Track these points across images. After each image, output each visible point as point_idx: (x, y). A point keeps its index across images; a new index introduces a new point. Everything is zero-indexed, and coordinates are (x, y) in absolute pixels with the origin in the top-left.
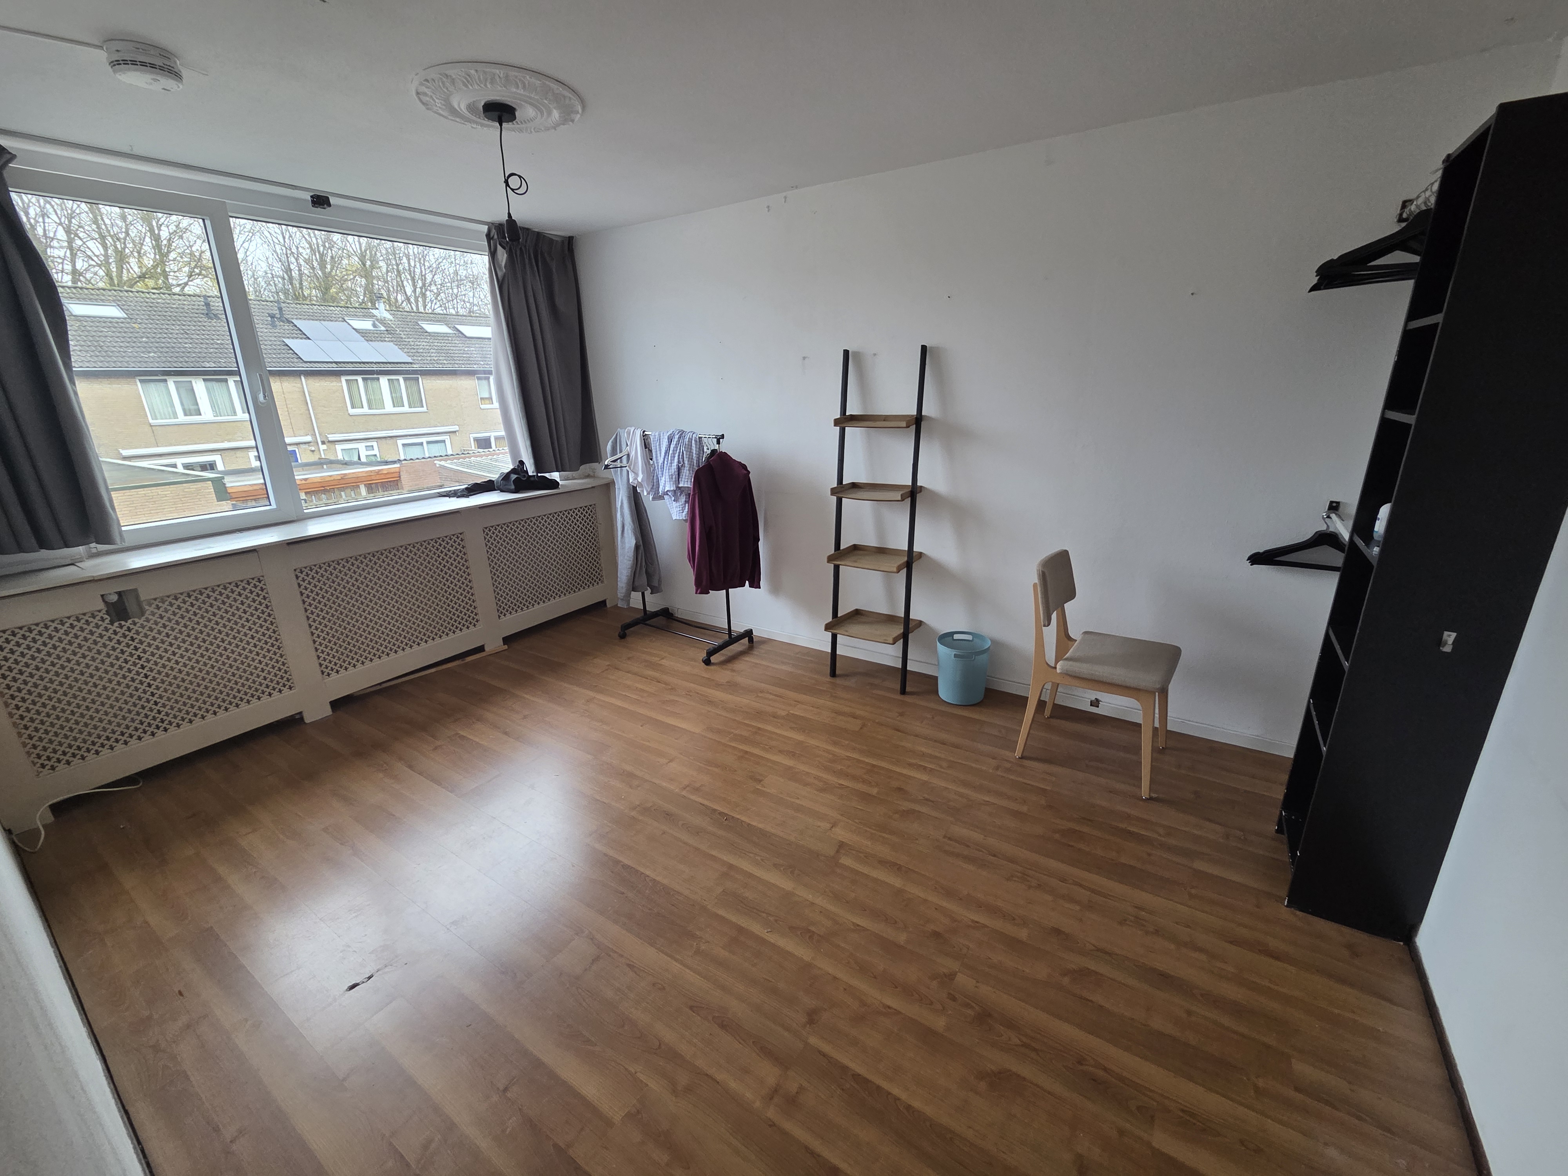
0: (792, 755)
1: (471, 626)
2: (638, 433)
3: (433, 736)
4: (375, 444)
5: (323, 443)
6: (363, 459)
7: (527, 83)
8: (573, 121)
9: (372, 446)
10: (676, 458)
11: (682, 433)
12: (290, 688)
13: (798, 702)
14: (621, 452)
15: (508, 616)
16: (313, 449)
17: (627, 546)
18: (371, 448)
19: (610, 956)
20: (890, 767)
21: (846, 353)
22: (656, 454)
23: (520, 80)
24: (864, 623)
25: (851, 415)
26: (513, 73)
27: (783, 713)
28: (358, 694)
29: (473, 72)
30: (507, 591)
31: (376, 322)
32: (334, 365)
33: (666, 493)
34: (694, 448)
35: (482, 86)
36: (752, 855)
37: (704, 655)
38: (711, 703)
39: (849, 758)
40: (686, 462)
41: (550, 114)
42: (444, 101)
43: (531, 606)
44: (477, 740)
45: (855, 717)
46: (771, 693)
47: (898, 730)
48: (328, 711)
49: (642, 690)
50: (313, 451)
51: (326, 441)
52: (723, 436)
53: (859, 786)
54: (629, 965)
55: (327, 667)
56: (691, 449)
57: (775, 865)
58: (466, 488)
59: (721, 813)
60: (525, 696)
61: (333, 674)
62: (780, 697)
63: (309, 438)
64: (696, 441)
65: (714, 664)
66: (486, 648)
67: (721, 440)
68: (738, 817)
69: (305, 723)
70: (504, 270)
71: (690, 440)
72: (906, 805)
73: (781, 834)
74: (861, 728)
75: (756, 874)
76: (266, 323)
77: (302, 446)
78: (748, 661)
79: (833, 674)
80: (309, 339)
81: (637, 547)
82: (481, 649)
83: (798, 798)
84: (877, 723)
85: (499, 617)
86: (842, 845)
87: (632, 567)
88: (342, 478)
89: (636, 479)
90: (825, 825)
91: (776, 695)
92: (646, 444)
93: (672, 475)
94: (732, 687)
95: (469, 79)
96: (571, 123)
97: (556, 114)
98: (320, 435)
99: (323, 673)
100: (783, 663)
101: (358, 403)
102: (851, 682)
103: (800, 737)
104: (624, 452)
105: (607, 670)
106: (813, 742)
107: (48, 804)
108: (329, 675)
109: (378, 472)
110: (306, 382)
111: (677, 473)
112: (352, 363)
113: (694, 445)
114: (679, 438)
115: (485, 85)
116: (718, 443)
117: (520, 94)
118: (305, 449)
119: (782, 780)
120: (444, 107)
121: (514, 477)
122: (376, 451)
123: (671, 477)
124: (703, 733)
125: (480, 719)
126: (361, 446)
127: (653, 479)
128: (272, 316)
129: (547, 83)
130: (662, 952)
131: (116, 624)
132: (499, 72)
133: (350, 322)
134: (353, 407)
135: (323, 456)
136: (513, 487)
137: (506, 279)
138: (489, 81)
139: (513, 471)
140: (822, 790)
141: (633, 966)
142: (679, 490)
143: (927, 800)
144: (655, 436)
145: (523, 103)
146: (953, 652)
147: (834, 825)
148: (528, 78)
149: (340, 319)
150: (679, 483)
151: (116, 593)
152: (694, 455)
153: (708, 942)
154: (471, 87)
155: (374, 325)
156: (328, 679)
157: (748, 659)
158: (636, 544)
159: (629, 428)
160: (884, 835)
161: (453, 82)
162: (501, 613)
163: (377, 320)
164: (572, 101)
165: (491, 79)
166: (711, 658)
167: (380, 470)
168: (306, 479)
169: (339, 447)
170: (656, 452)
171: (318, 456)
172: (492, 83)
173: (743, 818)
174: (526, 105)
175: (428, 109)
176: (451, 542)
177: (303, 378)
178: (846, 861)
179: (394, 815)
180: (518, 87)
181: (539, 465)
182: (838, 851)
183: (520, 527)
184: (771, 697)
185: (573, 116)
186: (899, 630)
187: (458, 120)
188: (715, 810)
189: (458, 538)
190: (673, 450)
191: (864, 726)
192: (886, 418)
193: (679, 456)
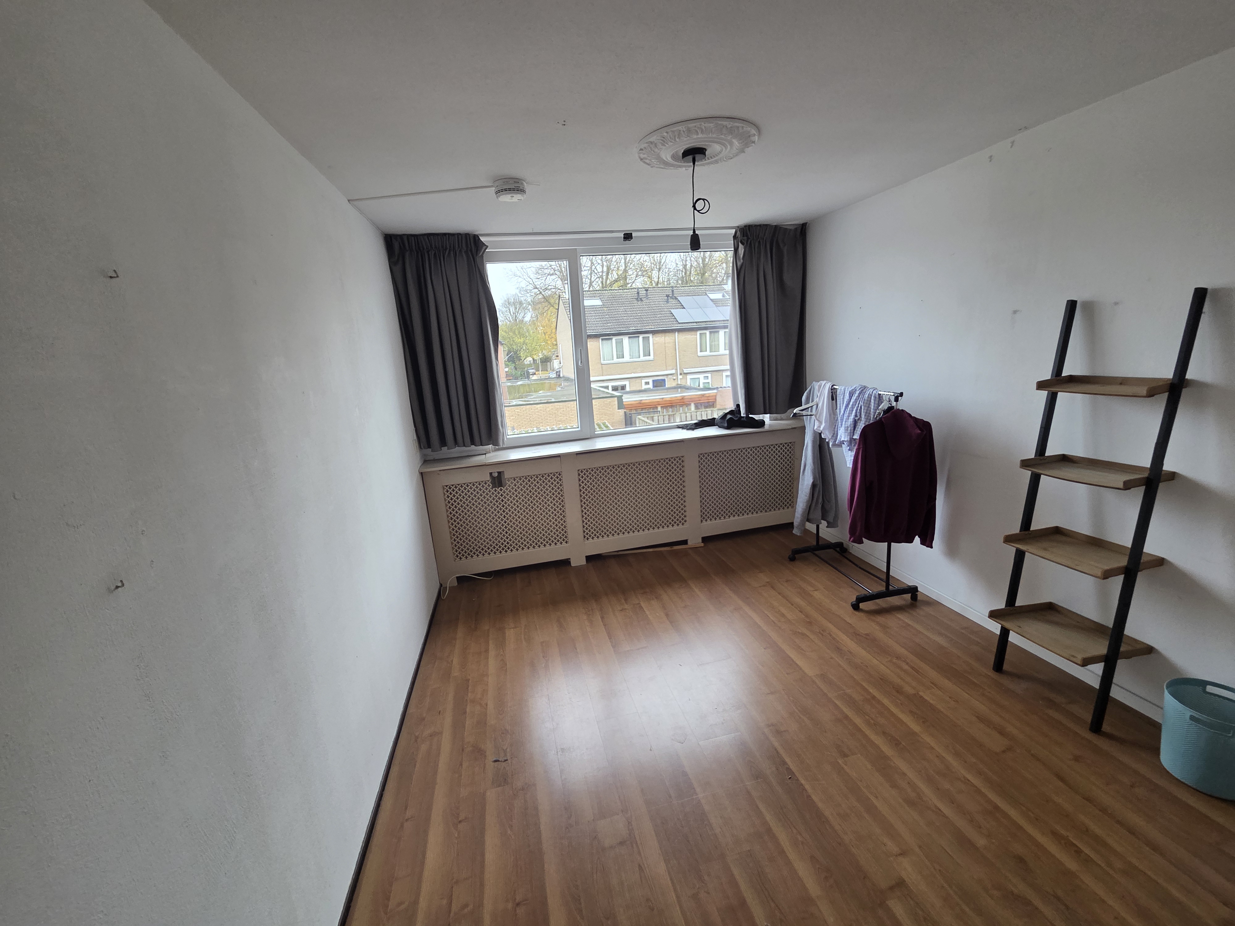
0: (895, 743)
1: (680, 525)
2: (828, 385)
3: (626, 600)
4: (709, 375)
5: (681, 374)
6: (701, 386)
7: (703, 128)
8: (754, 142)
9: (708, 377)
10: (854, 412)
11: (865, 388)
12: (566, 542)
13: (935, 685)
14: (812, 401)
15: (709, 522)
16: (675, 378)
17: (806, 483)
18: (707, 378)
19: (632, 846)
20: (1022, 822)
21: (1072, 306)
22: (840, 406)
23: (698, 128)
24: (1057, 624)
25: (1071, 376)
26: (691, 125)
27: (911, 691)
28: (604, 555)
29: (665, 134)
30: (710, 503)
31: (725, 294)
32: (695, 324)
33: (842, 442)
34: (872, 404)
35: (673, 141)
36: (795, 831)
37: (854, 599)
38: (838, 650)
39: (967, 781)
40: (863, 416)
41: (731, 144)
42: (657, 159)
43: (727, 517)
44: (647, 613)
45: (1002, 732)
46: (907, 663)
47: (1062, 779)
48: (583, 562)
49: (783, 615)
50: (674, 379)
51: (682, 373)
52: (901, 394)
53: (961, 823)
54: (640, 866)
55: (587, 534)
56: (870, 404)
57: (812, 858)
58: (695, 424)
59: (788, 769)
60: (694, 588)
61: (590, 539)
62: (917, 671)
63: (673, 371)
64: (875, 397)
65: (862, 611)
66: (689, 543)
67: (900, 398)
68: (803, 782)
69: (571, 566)
70: (742, 261)
71: (870, 396)
72: (1020, 887)
73: (837, 827)
74: (1004, 752)
75: (789, 855)
76: (664, 300)
77: (670, 376)
78: (899, 618)
79: (998, 666)
80: (684, 308)
81: (814, 486)
82: (685, 542)
83: (877, 797)
84: (1032, 755)
85: (702, 521)
86: (900, 884)
87: (808, 501)
88: (682, 399)
89: (820, 427)
90: (892, 847)
91: (912, 668)
92: (833, 395)
93: (848, 427)
94: (869, 641)
95: (664, 140)
96: (753, 144)
97: (736, 143)
98: (680, 369)
99: (585, 537)
100: (941, 634)
101: (704, 349)
102: (1019, 687)
103: (915, 727)
104: (814, 403)
105: (764, 586)
106: (928, 739)
107: (455, 576)
108: (588, 539)
109: (703, 395)
110: (678, 336)
111: (852, 426)
112: (705, 322)
113: (872, 401)
114: (860, 394)
115: (675, 140)
116: (896, 400)
117: (702, 138)
118: (670, 378)
119: (869, 767)
120: (659, 163)
121: (729, 416)
122: (709, 380)
123: (846, 429)
124: (814, 678)
125: (658, 598)
126: (701, 376)
127: (835, 428)
128: (668, 296)
129: (720, 122)
130: (669, 873)
131: (494, 489)
132: (682, 128)
133: (709, 295)
134: (701, 351)
135: (679, 383)
136: (726, 425)
137: (744, 266)
138: (677, 136)
139: (731, 412)
140: (911, 803)
141: (643, 870)
142: (852, 440)
143: (1058, 899)
144: (841, 390)
145: (710, 143)
146: (1188, 712)
147: (903, 854)
148: (704, 125)
149: (704, 294)
150: (853, 435)
151: (498, 472)
152: (872, 410)
153: (708, 893)
154: (667, 145)
155: (723, 296)
156: (587, 542)
157: (904, 617)
158: (813, 483)
159: (821, 382)
160: (965, 907)
161: (656, 146)
162: (703, 518)
163: (725, 292)
164: (744, 128)
165: (678, 135)
166: (860, 604)
167: (704, 394)
168: (663, 398)
169: (689, 377)
170: (840, 404)
171: (676, 383)
172: (679, 137)
173: (807, 787)
174: (713, 144)
175: (652, 167)
176: (675, 462)
177: (676, 333)
178: (898, 908)
179: (576, 649)
180: (698, 134)
181: (750, 408)
182: (892, 888)
183: (727, 455)
184: (906, 667)
185: (752, 138)
186: (1101, 648)
187: (672, 168)
188: (784, 763)
189: (680, 459)
190: (853, 405)
191: (1009, 749)
192: (1123, 381)
193: (857, 410)
